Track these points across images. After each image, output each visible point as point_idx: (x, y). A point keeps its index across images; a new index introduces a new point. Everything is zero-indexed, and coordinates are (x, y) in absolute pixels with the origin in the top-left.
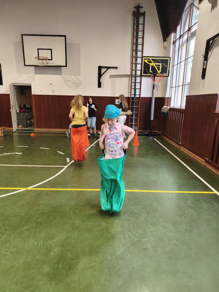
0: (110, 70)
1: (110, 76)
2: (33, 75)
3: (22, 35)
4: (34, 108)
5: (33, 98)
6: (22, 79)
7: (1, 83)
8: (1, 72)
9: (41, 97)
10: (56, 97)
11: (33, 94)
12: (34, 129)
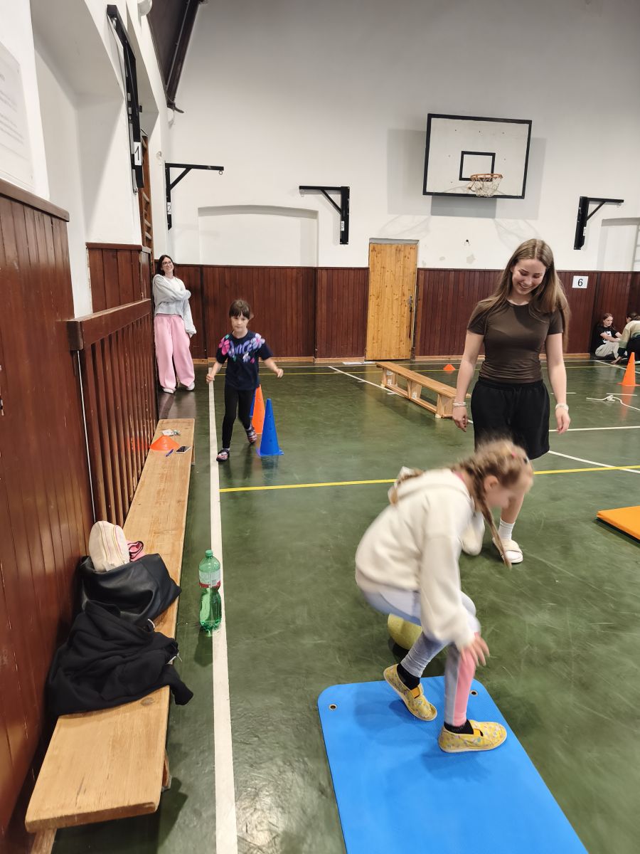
0: (606, 207)
1: (604, 221)
2: (426, 217)
3: (430, 116)
4: (421, 302)
5: (422, 277)
6: (398, 228)
7: (344, 239)
8: (347, 210)
9: (442, 274)
10: (477, 274)
11: (420, 266)
12: (414, 358)
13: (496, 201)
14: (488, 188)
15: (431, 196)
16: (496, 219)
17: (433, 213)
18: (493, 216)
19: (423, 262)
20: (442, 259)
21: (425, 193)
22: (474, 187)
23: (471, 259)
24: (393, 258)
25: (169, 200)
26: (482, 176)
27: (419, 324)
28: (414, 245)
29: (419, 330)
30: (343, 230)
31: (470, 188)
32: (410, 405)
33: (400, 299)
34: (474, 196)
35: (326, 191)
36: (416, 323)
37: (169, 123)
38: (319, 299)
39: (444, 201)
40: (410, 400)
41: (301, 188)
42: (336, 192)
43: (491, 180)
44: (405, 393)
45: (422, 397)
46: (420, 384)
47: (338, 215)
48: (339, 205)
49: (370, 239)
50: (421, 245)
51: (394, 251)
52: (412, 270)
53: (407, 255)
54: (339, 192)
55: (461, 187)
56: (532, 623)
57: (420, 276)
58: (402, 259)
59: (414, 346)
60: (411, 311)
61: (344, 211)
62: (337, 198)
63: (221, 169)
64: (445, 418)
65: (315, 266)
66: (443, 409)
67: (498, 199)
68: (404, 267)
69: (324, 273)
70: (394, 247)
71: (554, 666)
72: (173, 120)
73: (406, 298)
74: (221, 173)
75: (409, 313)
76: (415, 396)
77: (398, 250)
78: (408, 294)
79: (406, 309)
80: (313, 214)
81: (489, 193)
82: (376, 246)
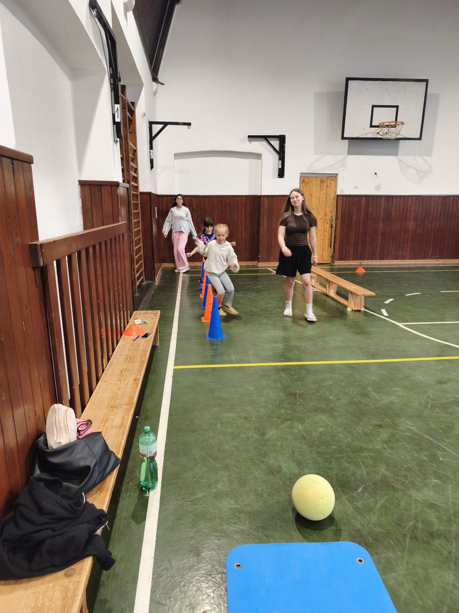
2: (343, 156)
3: (348, 79)
4: (339, 221)
5: (340, 202)
6: (323, 165)
7: (281, 174)
8: (284, 153)
9: (356, 199)
10: (383, 199)
11: (339, 193)
12: (333, 262)
13: (399, 142)
14: (393, 133)
15: (348, 140)
16: (398, 156)
17: (349, 153)
18: (396, 154)
19: (341, 190)
20: (356, 187)
21: (343, 138)
22: (381, 133)
23: (378, 187)
24: (318, 187)
25: (151, 148)
26: (388, 124)
27: (338, 237)
28: (334, 177)
29: (338, 241)
30: (280, 167)
31: (378, 133)
32: (328, 299)
33: (323, 218)
34: (381, 139)
35: (268, 139)
36: (335, 236)
37: (154, 92)
38: (262, 219)
39: (358, 144)
40: (327, 296)
41: (249, 137)
42: (276, 139)
43: (395, 126)
44: (324, 290)
45: (338, 293)
46: (336, 284)
47: (277, 157)
48: (278, 148)
49: (301, 173)
50: (339, 177)
51: (319, 182)
52: (332, 196)
53: (329, 185)
54: (278, 139)
55: (371, 133)
56: (418, 499)
57: (339, 200)
58: (325, 189)
59: (334, 253)
60: (331, 227)
61: (281, 154)
62: (276, 144)
63: (189, 124)
64: (355, 311)
65: (259, 194)
66: (353, 304)
67: (400, 141)
68: (327, 194)
69: (266, 199)
70: (319, 179)
71: (437, 543)
72: (156, 90)
73: (328, 218)
74: (189, 127)
75: (330, 228)
76: (332, 293)
77: (322, 182)
78: (329, 214)
79: (328, 226)
80: (258, 156)
81: (393, 136)
82: (305, 179)
